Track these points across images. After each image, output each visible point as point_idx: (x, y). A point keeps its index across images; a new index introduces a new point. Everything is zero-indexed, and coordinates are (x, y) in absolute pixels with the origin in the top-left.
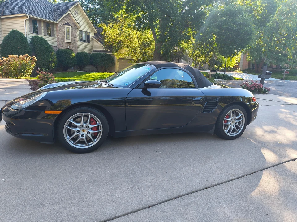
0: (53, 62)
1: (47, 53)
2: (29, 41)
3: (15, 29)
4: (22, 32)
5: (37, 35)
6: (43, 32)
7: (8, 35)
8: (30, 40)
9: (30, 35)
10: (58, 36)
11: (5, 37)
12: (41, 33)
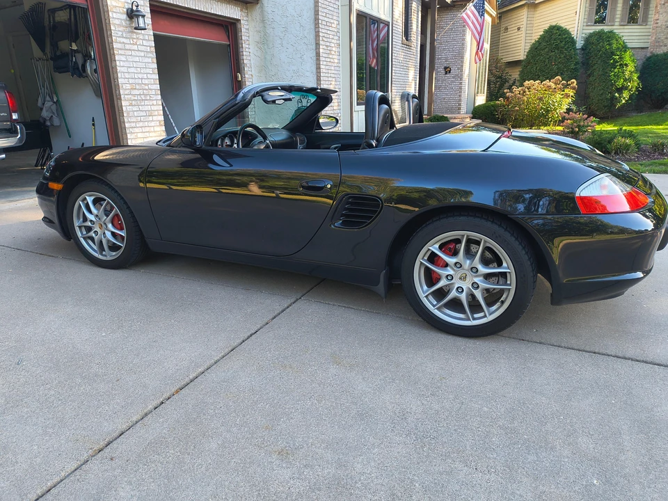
0: (626, 88)
1: (615, 68)
2: (580, 44)
3: (554, 24)
4: (568, 27)
5: (602, 28)
6: (618, 16)
7: (539, 39)
8: (583, 42)
9: (585, 31)
10: (658, 20)
11: (533, 44)
12: (614, 21)
